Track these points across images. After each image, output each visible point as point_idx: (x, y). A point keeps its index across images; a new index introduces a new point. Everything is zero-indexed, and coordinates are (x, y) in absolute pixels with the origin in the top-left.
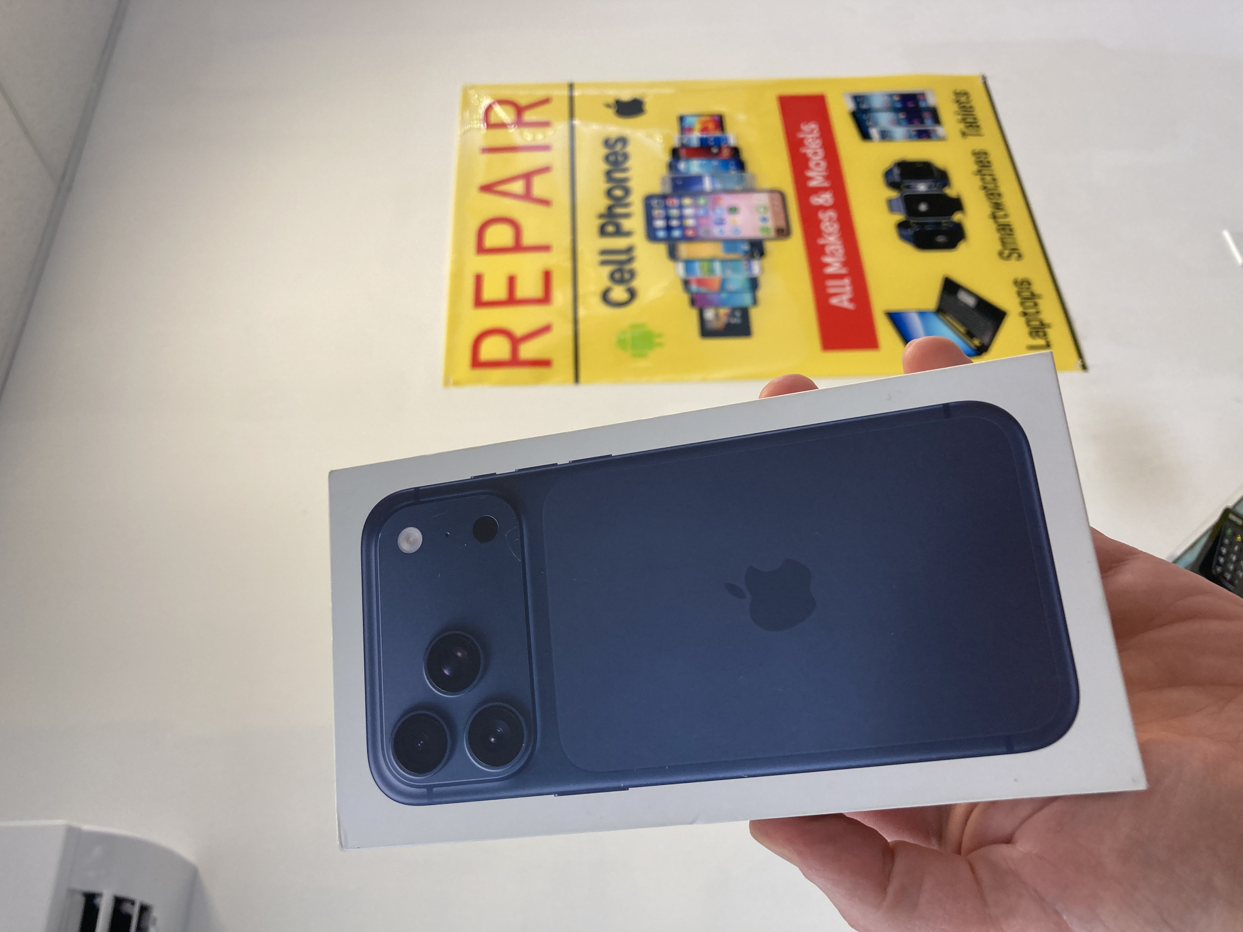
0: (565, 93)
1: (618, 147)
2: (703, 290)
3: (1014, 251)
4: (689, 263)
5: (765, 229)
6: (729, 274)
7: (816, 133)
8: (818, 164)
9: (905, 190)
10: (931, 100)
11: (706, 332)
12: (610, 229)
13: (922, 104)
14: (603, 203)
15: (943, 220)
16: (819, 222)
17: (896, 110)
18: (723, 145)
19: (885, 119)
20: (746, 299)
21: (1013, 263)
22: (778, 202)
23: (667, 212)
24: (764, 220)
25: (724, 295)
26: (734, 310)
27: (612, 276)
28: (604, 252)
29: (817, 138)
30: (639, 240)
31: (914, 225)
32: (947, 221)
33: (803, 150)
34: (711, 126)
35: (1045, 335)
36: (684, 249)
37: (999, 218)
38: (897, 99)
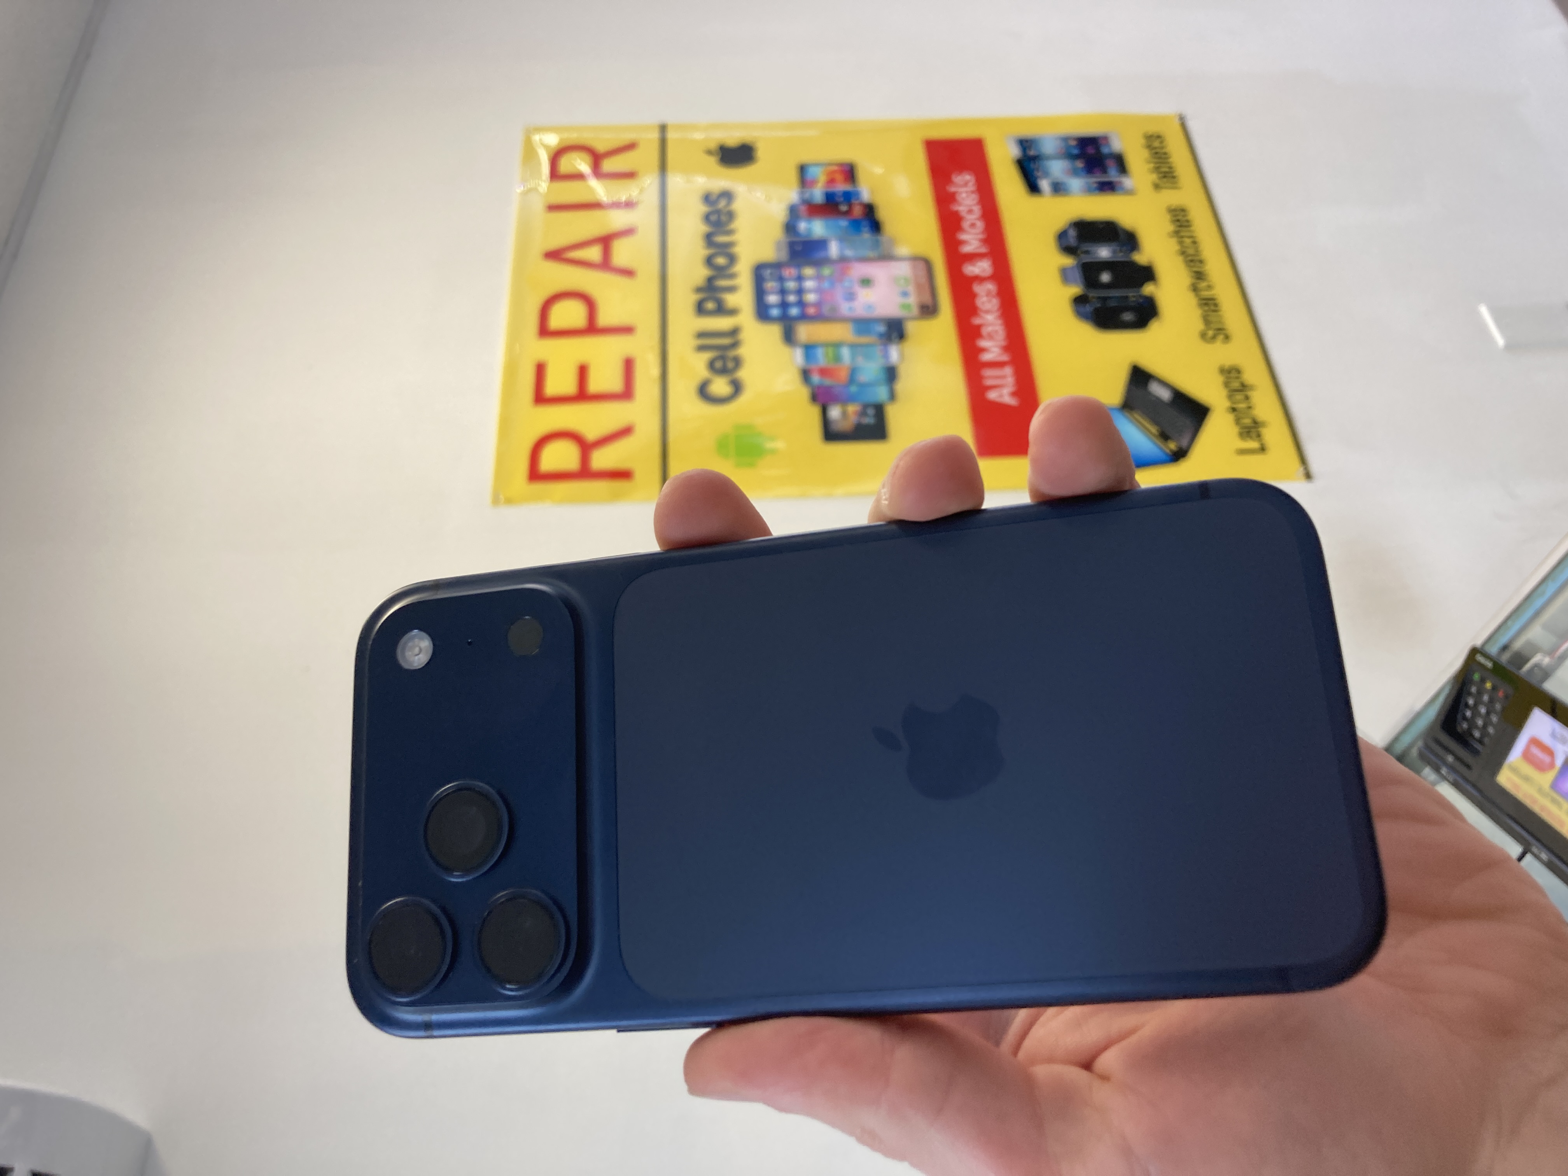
0: (655, 135)
1: (722, 204)
2: (827, 382)
3: (1221, 331)
4: (809, 349)
5: (906, 307)
6: (860, 361)
7: (972, 187)
8: (973, 225)
9: (1083, 256)
10: (1117, 145)
11: (831, 434)
12: (710, 305)
13: (1105, 150)
14: (702, 273)
15: (1131, 294)
16: (974, 296)
17: (1072, 157)
18: (853, 201)
19: (1057, 168)
20: (881, 393)
21: (1218, 345)
22: (923, 272)
23: (782, 285)
24: (905, 294)
25: (853, 389)
26: (866, 406)
27: (711, 365)
28: (701, 335)
29: (973, 192)
30: (746, 319)
31: (1094, 300)
32: (1135, 294)
33: (955, 208)
34: (839, 177)
35: (1259, 436)
36: (804, 332)
37: (1201, 290)
38: (1074, 143)
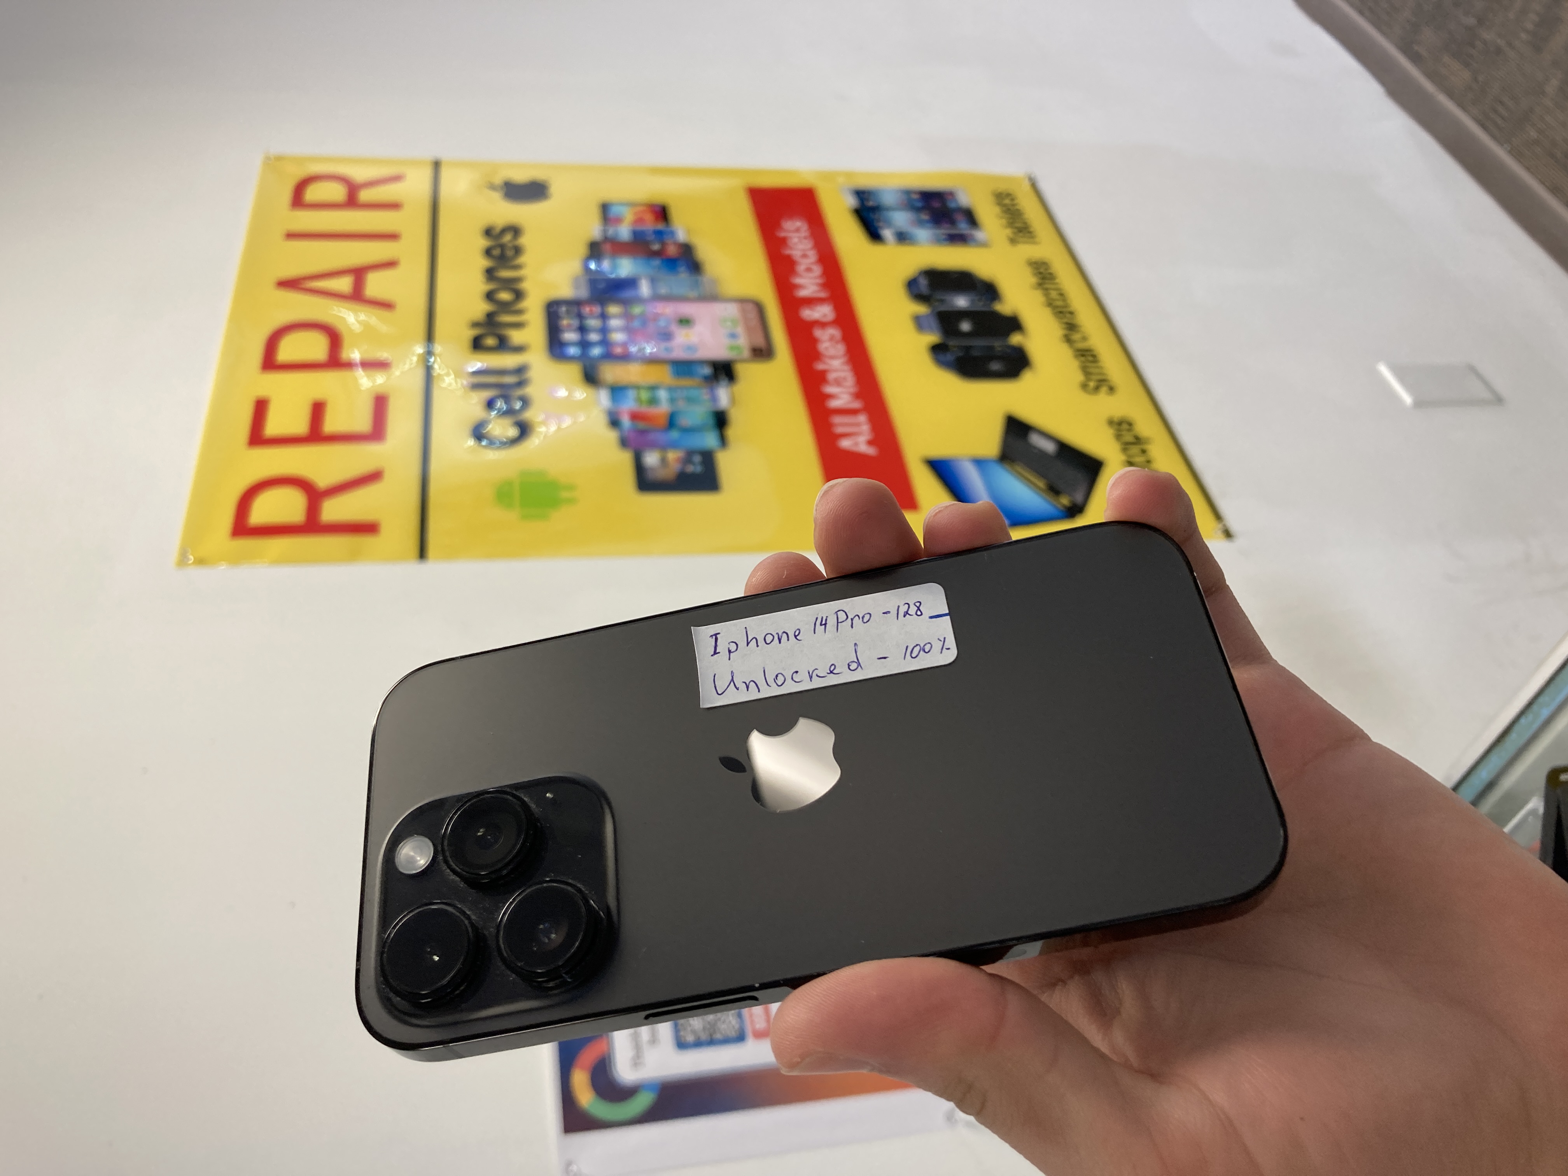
0: (426, 170)
1: (507, 238)
2: (641, 426)
3: (1104, 383)
4: (617, 391)
5: (735, 348)
6: (682, 405)
7: (804, 232)
8: (809, 270)
9: (937, 304)
10: (964, 199)
11: (646, 483)
12: (490, 341)
13: (952, 205)
14: (480, 308)
15: (997, 344)
16: (814, 341)
17: (916, 209)
18: (667, 241)
20: (710, 440)
21: (1103, 397)
22: (753, 315)
23: (581, 322)
24: (733, 336)
25: (674, 435)
26: (689, 455)
27: (489, 405)
28: (480, 373)
30: (536, 357)
31: (955, 348)
32: (1002, 344)
33: (787, 252)
34: (649, 217)
36: (611, 373)
37: (1075, 341)
38: (915, 197)
